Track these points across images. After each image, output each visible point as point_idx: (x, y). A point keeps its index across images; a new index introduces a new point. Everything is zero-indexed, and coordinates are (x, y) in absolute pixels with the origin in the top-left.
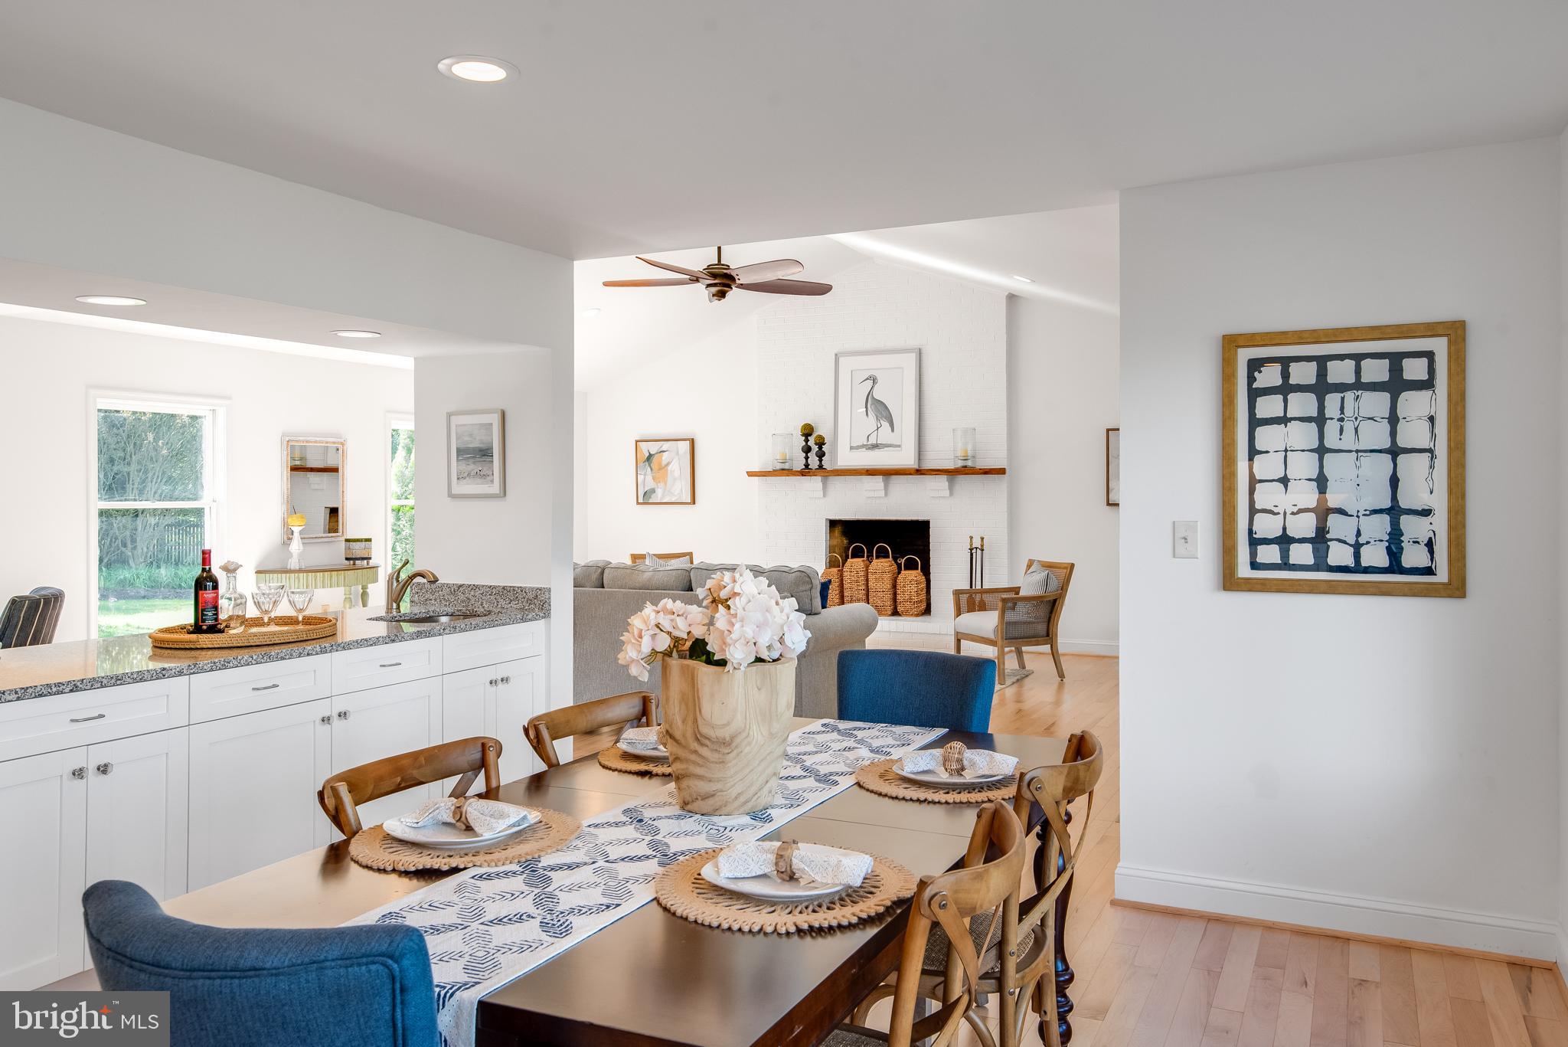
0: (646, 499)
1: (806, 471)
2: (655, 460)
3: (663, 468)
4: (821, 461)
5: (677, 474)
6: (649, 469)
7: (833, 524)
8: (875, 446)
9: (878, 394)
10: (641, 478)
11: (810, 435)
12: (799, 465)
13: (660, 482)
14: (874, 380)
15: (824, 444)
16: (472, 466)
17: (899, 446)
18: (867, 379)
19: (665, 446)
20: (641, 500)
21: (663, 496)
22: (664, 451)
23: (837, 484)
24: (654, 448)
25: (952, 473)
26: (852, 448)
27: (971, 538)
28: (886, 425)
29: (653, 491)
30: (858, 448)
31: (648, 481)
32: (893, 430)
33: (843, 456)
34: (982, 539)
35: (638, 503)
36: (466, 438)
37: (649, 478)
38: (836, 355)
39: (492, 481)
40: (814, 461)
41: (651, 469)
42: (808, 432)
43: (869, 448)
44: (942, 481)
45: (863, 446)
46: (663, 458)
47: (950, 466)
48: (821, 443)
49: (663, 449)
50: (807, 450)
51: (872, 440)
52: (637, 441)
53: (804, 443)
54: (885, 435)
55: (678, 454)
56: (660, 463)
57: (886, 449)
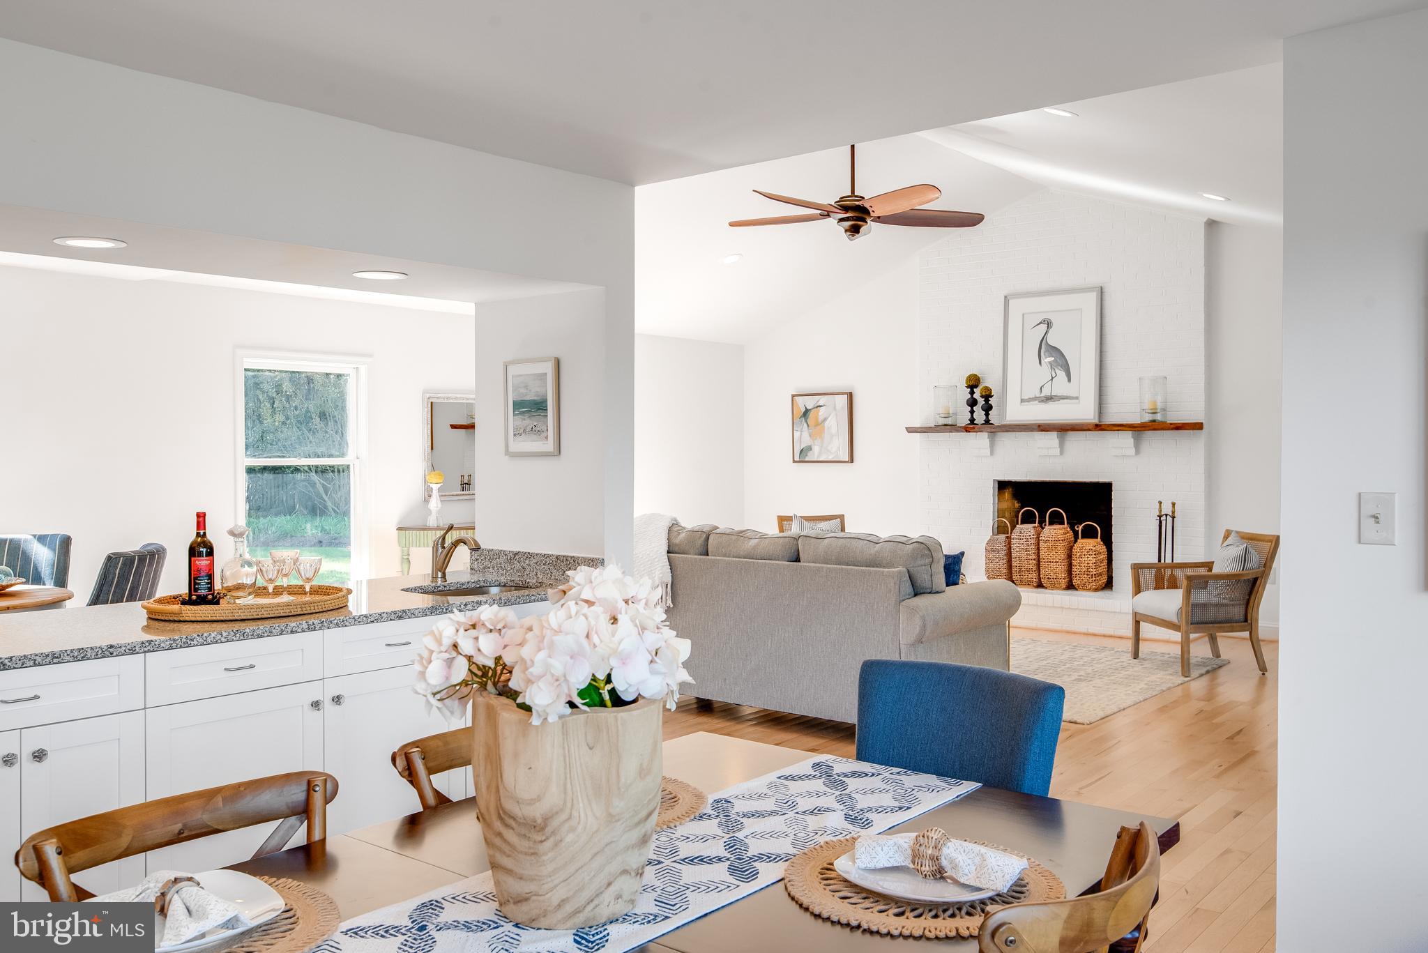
0: (802, 456)
1: (971, 426)
2: (811, 415)
3: (820, 424)
4: (987, 415)
5: (834, 430)
6: (805, 425)
7: (1002, 486)
8: (1049, 399)
9: (1052, 340)
10: (797, 434)
11: (976, 386)
12: (964, 420)
13: (816, 439)
14: (1049, 324)
15: (991, 397)
16: (528, 422)
17: (1077, 398)
18: (1040, 323)
19: (822, 400)
20: (797, 458)
21: (820, 454)
22: (820, 406)
23: (1007, 442)
24: (810, 402)
25: (1138, 429)
26: (1022, 401)
27: (1160, 503)
28: (1061, 374)
29: (810, 448)
30: (1029, 400)
31: (804, 438)
32: (1069, 380)
33: (1012, 410)
34: (1174, 504)
35: (794, 461)
36: (522, 390)
37: (806, 435)
38: (1006, 297)
39: (547, 438)
40: (980, 416)
41: (808, 426)
42: (973, 382)
43: (1043, 401)
44: (1127, 438)
45: (1035, 398)
46: (820, 414)
47: (1136, 420)
48: (987, 396)
49: (821, 403)
50: (972, 403)
51: (1046, 392)
52: (793, 396)
53: (969, 396)
54: (1060, 385)
55: (835, 408)
56: (817, 419)
57: (1062, 401)
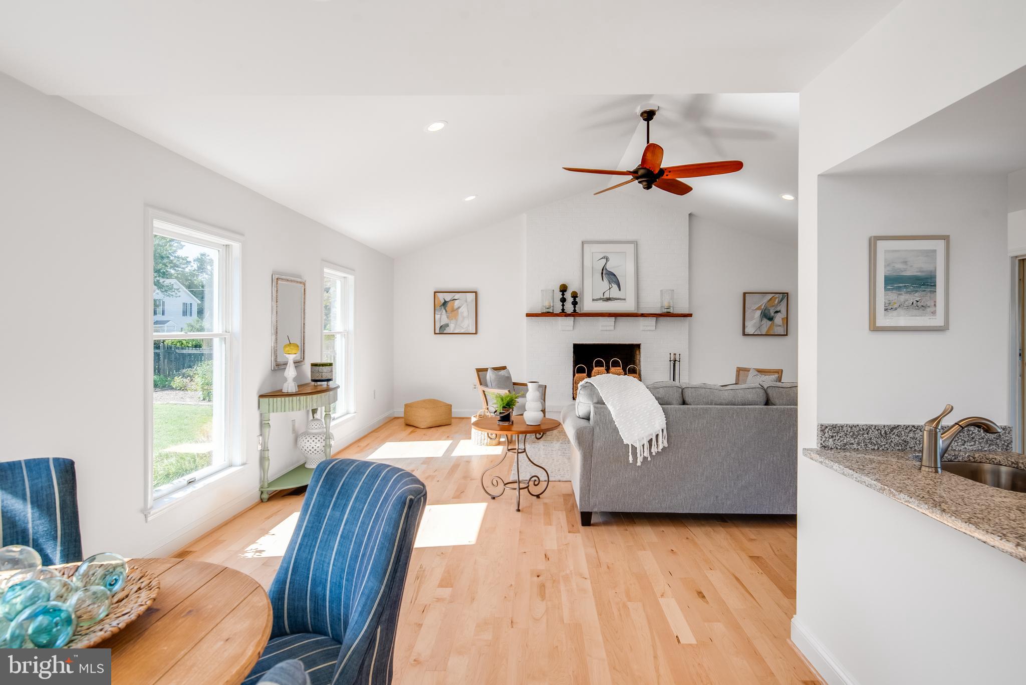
0: (442, 330)
1: (563, 314)
2: (449, 305)
3: (455, 310)
4: (575, 307)
5: (465, 314)
6: (444, 311)
8: (608, 299)
9: (609, 267)
10: (437, 317)
11: (565, 291)
12: (557, 310)
13: (452, 320)
14: (607, 259)
15: (577, 297)
17: (625, 299)
18: (602, 258)
19: (457, 296)
20: (437, 331)
21: (455, 329)
22: (456, 300)
23: (584, 323)
24: (448, 297)
25: (657, 316)
26: (593, 300)
28: (615, 286)
29: (447, 325)
30: (597, 300)
31: (443, 318)
32: (620, 290)
33: (587, 305)
35: (435, 333)
37: (444, 316)
38: (582, 242)
40: (569, 308)
41: (446, 311)
42: (563, 289)
44: (652, 320)
46: (455, 304)
47: (658, 311)
48: (575, 295)
49: (455, 298)
50: (563, 300)
51: (607, 296)
52: (435, 292)
53: (562, 296)
55: (466, 301)
56: (453, 307)
57: (616, 301)
